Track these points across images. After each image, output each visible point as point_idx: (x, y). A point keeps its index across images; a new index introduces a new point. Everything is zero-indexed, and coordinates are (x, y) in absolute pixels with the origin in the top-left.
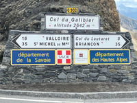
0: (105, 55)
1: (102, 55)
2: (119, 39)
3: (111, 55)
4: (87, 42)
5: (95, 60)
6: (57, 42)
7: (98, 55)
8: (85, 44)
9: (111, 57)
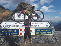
0: (42, 31)
1: (40, 31)
2: (47, 23)
3: (44, 30)
4: (33, 25)
5: (37, 33)
6: (20, 25)
7: (38, 30)
8: (33, 26)
9: (44, 32)
